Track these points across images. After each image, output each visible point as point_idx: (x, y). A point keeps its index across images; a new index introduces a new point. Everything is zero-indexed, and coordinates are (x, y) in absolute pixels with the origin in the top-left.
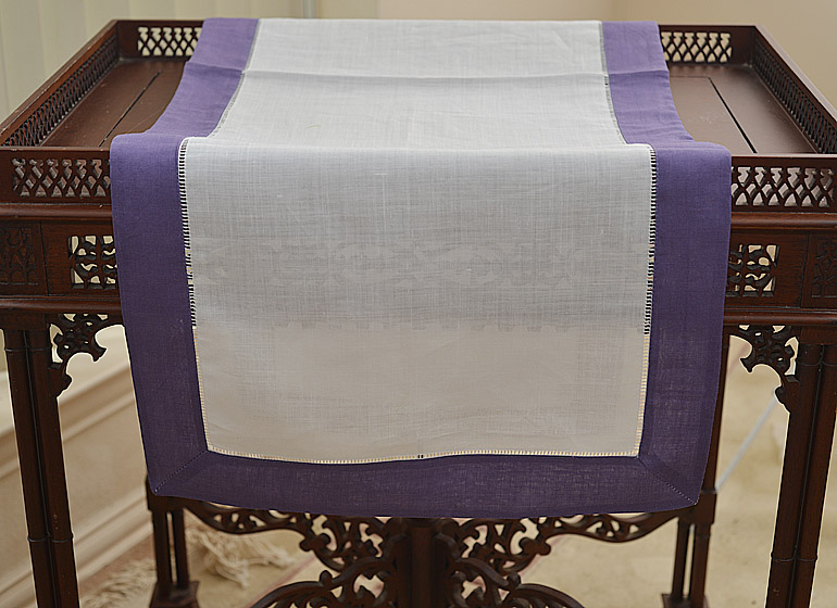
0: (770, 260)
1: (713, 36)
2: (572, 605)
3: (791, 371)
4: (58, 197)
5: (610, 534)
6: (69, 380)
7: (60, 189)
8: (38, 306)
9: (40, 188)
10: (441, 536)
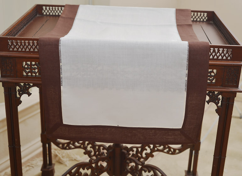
0: (214, 74)
1: (202, 14)
3: (220, 104)
4: (20, 51)
5: (170, 152)
6: (21, 102)
7: (21, 48)
8: (14, 81)
9: (15, 48)
10: (123, 151)
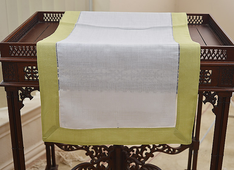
0: (210, 74)
1: (198, 17)
2: (159, 169)
3: (216, 104)
5: (170, 152)
6: (23, 105)
7: (22, 54)
8: (16, 85)
9: (17, 54)
10: (124, 151)
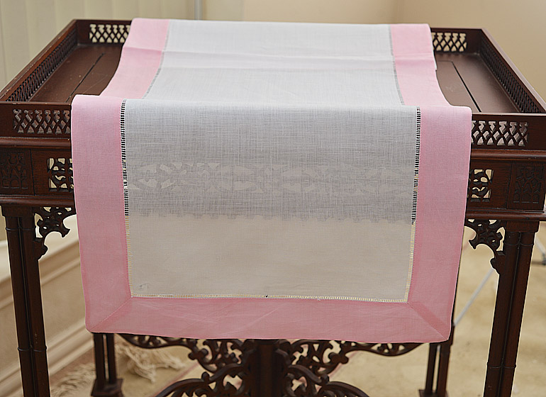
0: (488, 178)
1: (455, 35)
2: (362, 395)
3: (500, 248)
4: (42, 134)
5: (386, 351)
6: (46, 248)
7: (43, 128)
8: (27, 202)
9: (31, 128)
10: (279, 351)
